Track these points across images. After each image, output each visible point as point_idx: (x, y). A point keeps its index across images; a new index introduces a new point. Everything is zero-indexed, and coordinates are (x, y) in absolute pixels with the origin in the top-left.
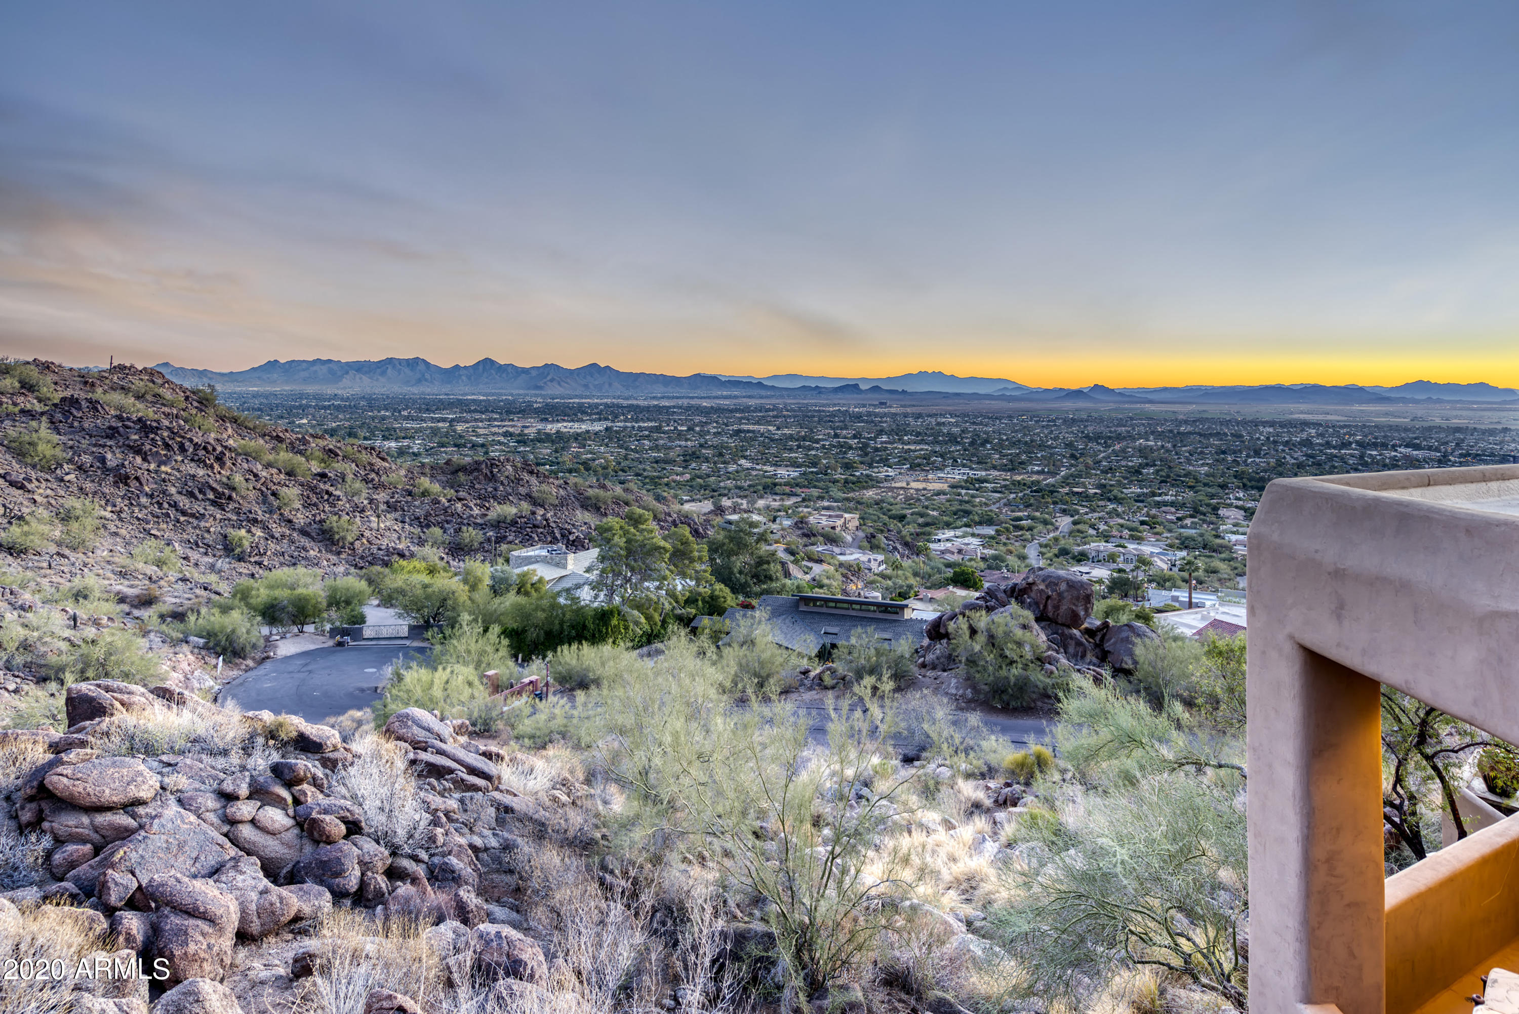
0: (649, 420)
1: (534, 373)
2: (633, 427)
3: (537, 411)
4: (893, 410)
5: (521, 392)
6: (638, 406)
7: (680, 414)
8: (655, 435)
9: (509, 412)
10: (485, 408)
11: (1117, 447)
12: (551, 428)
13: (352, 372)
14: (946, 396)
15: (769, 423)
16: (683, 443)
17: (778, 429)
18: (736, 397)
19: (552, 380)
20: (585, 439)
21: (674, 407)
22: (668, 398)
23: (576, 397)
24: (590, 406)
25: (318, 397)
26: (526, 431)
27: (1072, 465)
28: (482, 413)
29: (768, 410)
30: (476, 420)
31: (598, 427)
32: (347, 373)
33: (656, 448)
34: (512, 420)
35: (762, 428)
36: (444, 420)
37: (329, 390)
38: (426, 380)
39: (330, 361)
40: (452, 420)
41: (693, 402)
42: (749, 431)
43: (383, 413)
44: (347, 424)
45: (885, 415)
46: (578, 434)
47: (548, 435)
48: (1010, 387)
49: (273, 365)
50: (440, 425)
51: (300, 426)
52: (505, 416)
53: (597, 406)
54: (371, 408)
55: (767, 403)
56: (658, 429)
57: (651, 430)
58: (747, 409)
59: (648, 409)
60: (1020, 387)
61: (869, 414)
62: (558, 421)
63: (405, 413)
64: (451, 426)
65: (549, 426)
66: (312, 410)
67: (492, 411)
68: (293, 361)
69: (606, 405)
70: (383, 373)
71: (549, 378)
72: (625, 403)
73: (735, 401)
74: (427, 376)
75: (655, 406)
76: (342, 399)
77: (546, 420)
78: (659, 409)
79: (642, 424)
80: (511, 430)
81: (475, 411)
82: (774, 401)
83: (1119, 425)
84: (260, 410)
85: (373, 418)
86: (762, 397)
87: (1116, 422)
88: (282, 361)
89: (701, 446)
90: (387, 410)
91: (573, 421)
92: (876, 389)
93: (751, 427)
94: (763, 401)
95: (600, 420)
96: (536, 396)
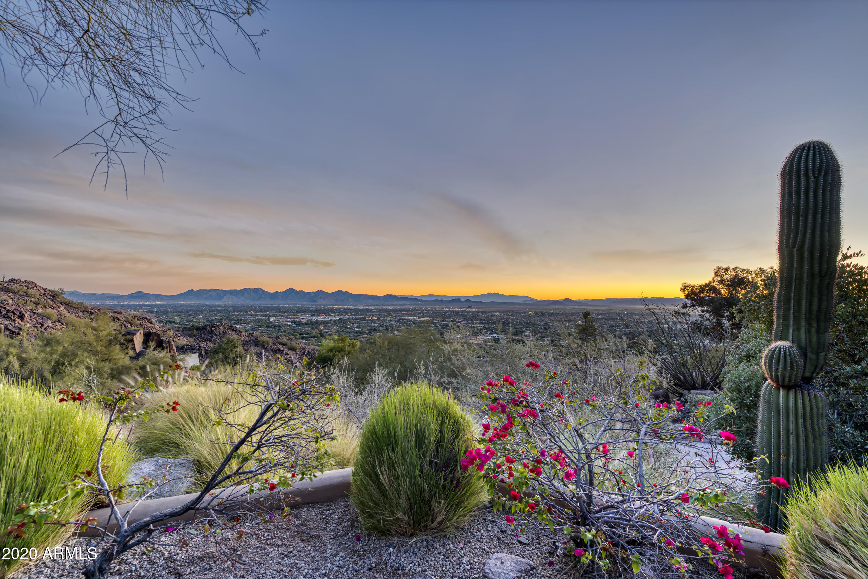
0: (361, 315)
1: (312, 295)
2: (353, 318)
3: (311, 311)
4: (474, 310)
5: (306, 303)
6: (358, 309)
7: (377, 312)
8: (361, 322)
9: (298, 312)
10: (287, 311)
12: (314, 319)
13: (228, 295)
14: (500, 303)
15: (416, 316)
16: (373, 325)
17: (419, 318)
18: (405, 305)
19: (321, 298)
20: (328, 323)
21: (375, 309)
22: (373, 305)
23: (331, 305)
24: (336, 309)
25: (211, 306)
26: (302, 320)
28: (285, 312)
29: (418, 310)
30: (281, 316)
31: (337, 318)
32: (225, 295)
33: (359, 327)
34: (298, 315)
35: (411, 318)
36: (266, 316)
37: (217, 303)
38: (263, 298)
39: (217, 290)
40: (270, 316)
41: (384, 307)
42: (404, 319)
43: (239, 313)
45: (470, 312)
46: (326, 321)
47: (312, 322)
48: (529, 299)
49: (191, 292)
50: (264, 318)
52: (295, 314)
53: (339, 309)
54: (234, 310)
55: (418, 307)
56: (364, 319)
57: (361, 319)
58: (408, 310)
59: (362, 310)
60: (532, 300)
61: (462, 311)
62: (319, 316)
63: (249, 313)
64: (269, 318)
65: (314, 318)
66: (205, 312)
67: (291, 312)
68: (200, 290)
69: (344, 309)
70: (243, 295)
71: (319, 297)
72: (353, 307)
73: (403, 306)
74: (263, 296)
75: (366, 309)
76: (222, 307)
77: (314, 315)
78: (368, 310)
79: (357, 317)
80: (296, 320)
81: (283, 312)
82: (421, 307)
84: (182, 312)
85: (233, 315)
86: (416, 305)
88: (195, 290)
89: (381, 326)
90: (241, 311)
91: (326, 316)
92: (468, 301)
93: (407, 318)
94: (416, 307)
95: (339, 315)
96: (313, 305)
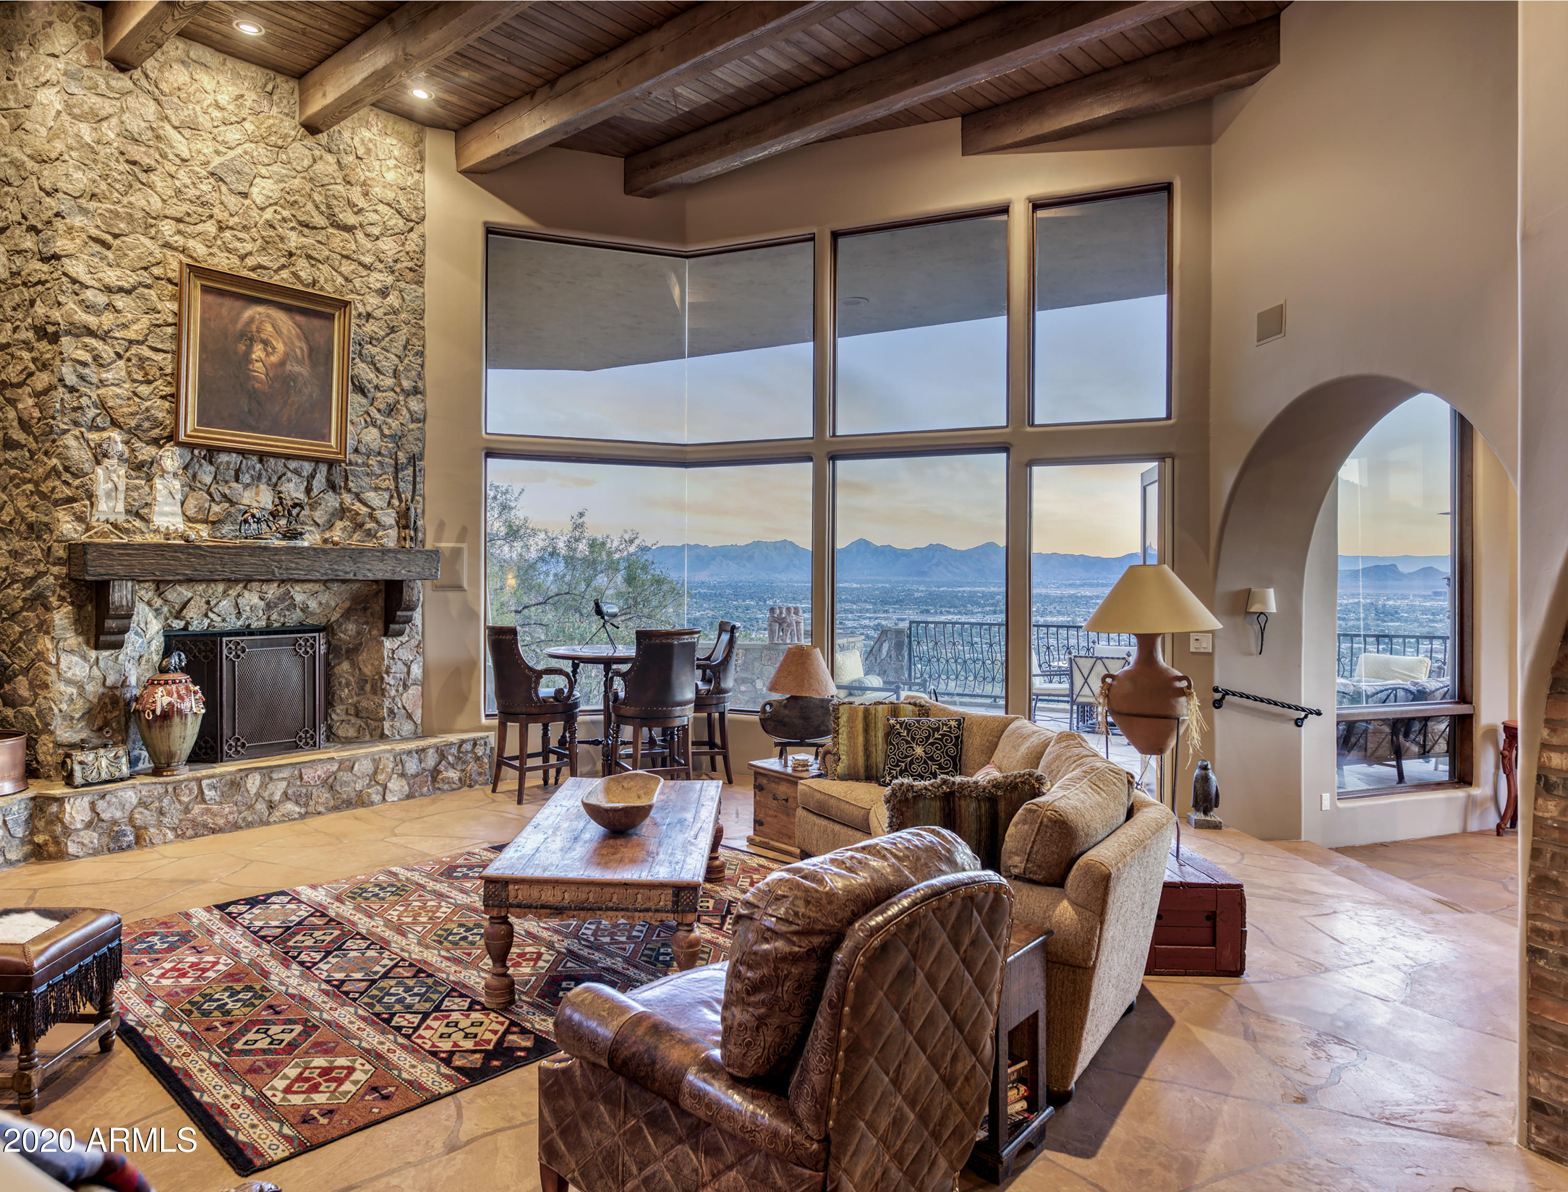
1: (915, 556)
3: (918, 602)
5: (902, 578)
9: (884, 602)
13: (718, 558)
19: (937, 565)
23: (968, 584)
24: (984, 595)
32: (714, 559)
34: (886, 611)
37: (697, 578)
38: (795, 566)
39: (697, 546)
43: (748, 602)
44: (711, 613)
52: (879, 607)
54: (736, 596)
67: (865, 601)
70: (749, 559)
71: (934, 562)
74: (797, 561)
76: (709, 587)
85: (737, 608)
90: (752, 598)
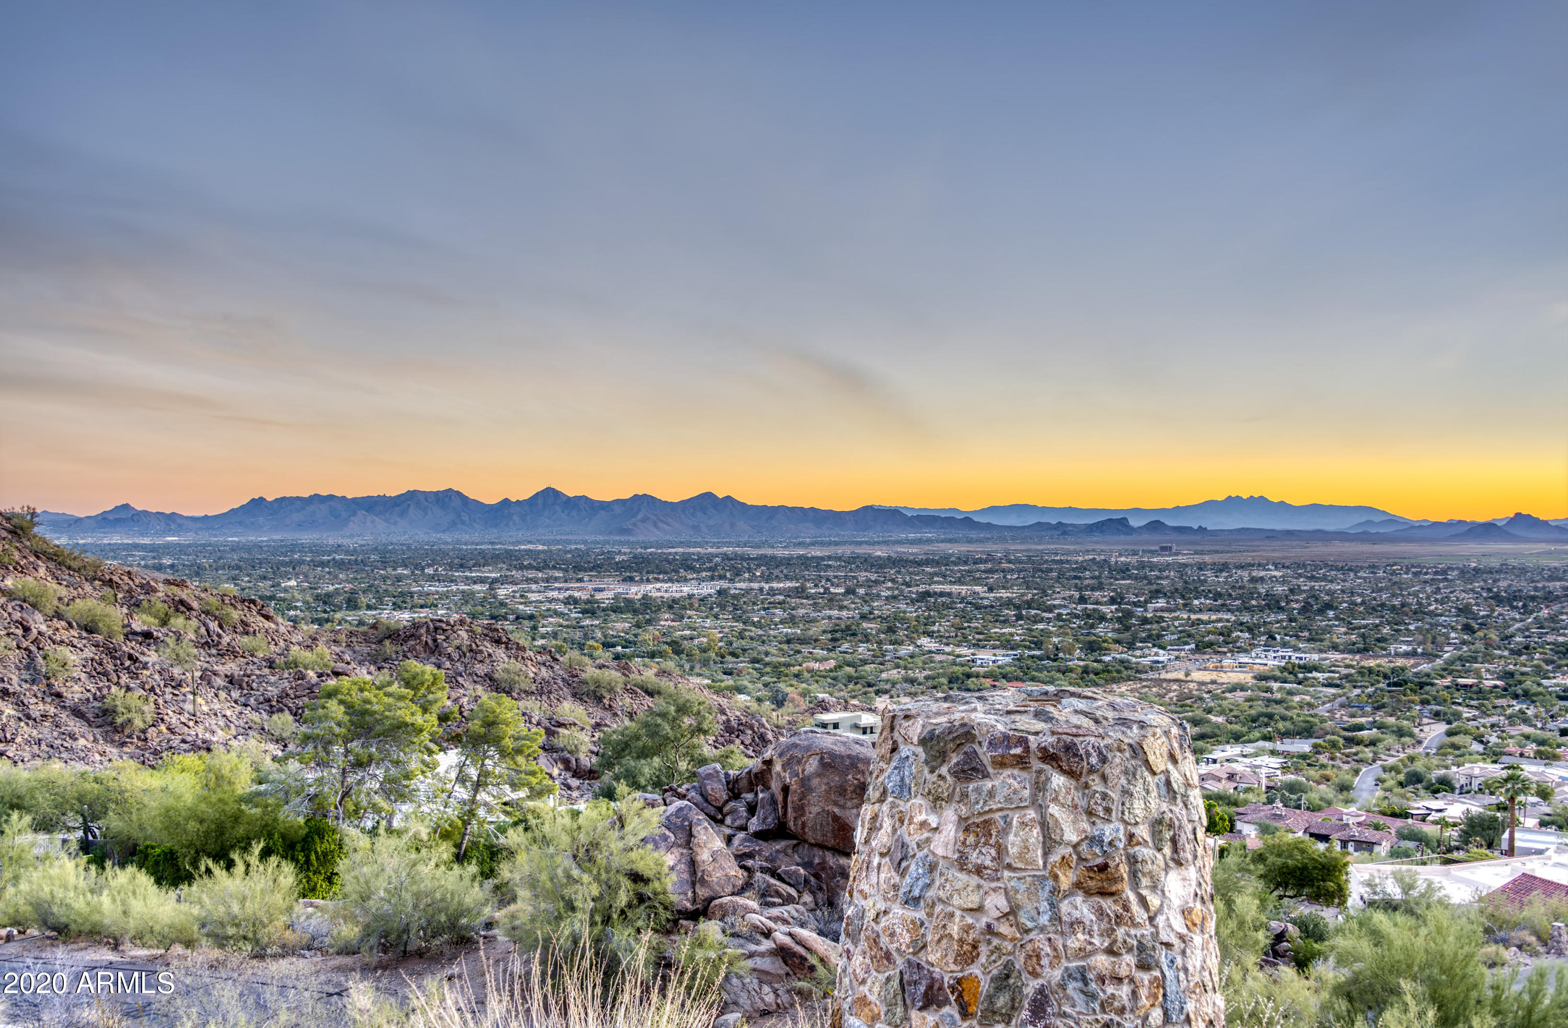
0: (787, 578)
1: (618, 510)
2: (761, 589)
3: (620, 567)
4: (1181, 559)
5: (600, 538)
6: (773, 558)
7: (839, 568)
8: (793, 601)
9: (578, 568)
10: (544, 563)
11: (1545, 613)
12: (635, 591)
13: (361, 513)
14: (1271, 535)
15: (977, 581)
16: (835, 613)
17: (991, 590)
18: (929, 541)
19: (643, 521)
20: (684, 608)
21: (829, 558)
22: (823, 544)
23: (681, 544)
24: (700, 558)
25: (315, 549)
26: (598, 596)
27: (1464, 643)
28: (538, 569)
29: (981, 561)
30: (529, 580)
31: (708, 589)
32: (355, 513)
33: (792, 621)
34: (580, 580)
35: (964, 589)
36: (482, 581)
37: (331, 539)
38: (463, 523)
39: (331, 497)
40: (495, 581)
41: (860, 550)
42: (942, 594)
43: (400, 571)
44: (349, 586)
45: (1168, 566)
46: (675, 601)
47: (629, 602)
48: (1377, 519)
49: (258, 504)
50: (477, 587)
51: (286, 590)
52: (571, 574)
53: (710, 557)
54: (384, 563)
55: (978, 549)
56: (800, 592)
57: (788, 593)
58: (945, 560)
59: (788, 562)
60: (1393, 520)
61: (1142, 566)
62: (648, 581)
63: (429, 571)
64: (491, 589)
65: (634, 589)
66: (305, 568)
67: (554, 568)
68: (284, 499)
69: (726, 557)
70: (403, 514)
71: (639, 517)
72: (754, 553)
73: (927, 548)
74: (465, 518)
75: (800, 557)
76: (347, 552)
77: (631, 579)
78: (805, 562)
79: (775, 585)
80: (577, 594)
81: (530, 567)
82: (990, 547)
83: (1552, 578)
84: (239, 568)
85: (384, 579)
86: (970, 541)
87: (1546, 573)
88: (270, 499)
89: (863, 617)
90: (406, 566)
91: (671, 580)
92: (1156, 526)
93: (947, 588)
94: (971, 548)
95: (712, 578)
96: (622, 543)
